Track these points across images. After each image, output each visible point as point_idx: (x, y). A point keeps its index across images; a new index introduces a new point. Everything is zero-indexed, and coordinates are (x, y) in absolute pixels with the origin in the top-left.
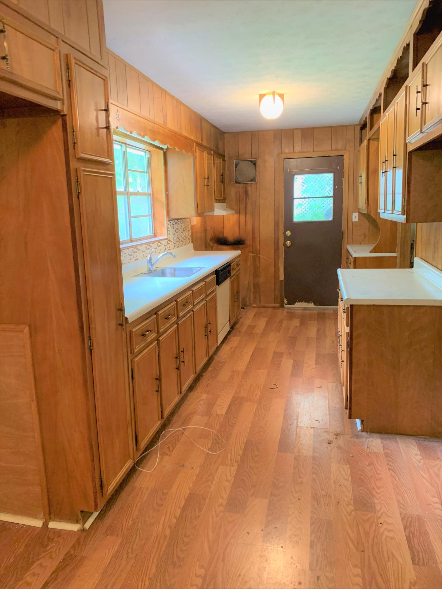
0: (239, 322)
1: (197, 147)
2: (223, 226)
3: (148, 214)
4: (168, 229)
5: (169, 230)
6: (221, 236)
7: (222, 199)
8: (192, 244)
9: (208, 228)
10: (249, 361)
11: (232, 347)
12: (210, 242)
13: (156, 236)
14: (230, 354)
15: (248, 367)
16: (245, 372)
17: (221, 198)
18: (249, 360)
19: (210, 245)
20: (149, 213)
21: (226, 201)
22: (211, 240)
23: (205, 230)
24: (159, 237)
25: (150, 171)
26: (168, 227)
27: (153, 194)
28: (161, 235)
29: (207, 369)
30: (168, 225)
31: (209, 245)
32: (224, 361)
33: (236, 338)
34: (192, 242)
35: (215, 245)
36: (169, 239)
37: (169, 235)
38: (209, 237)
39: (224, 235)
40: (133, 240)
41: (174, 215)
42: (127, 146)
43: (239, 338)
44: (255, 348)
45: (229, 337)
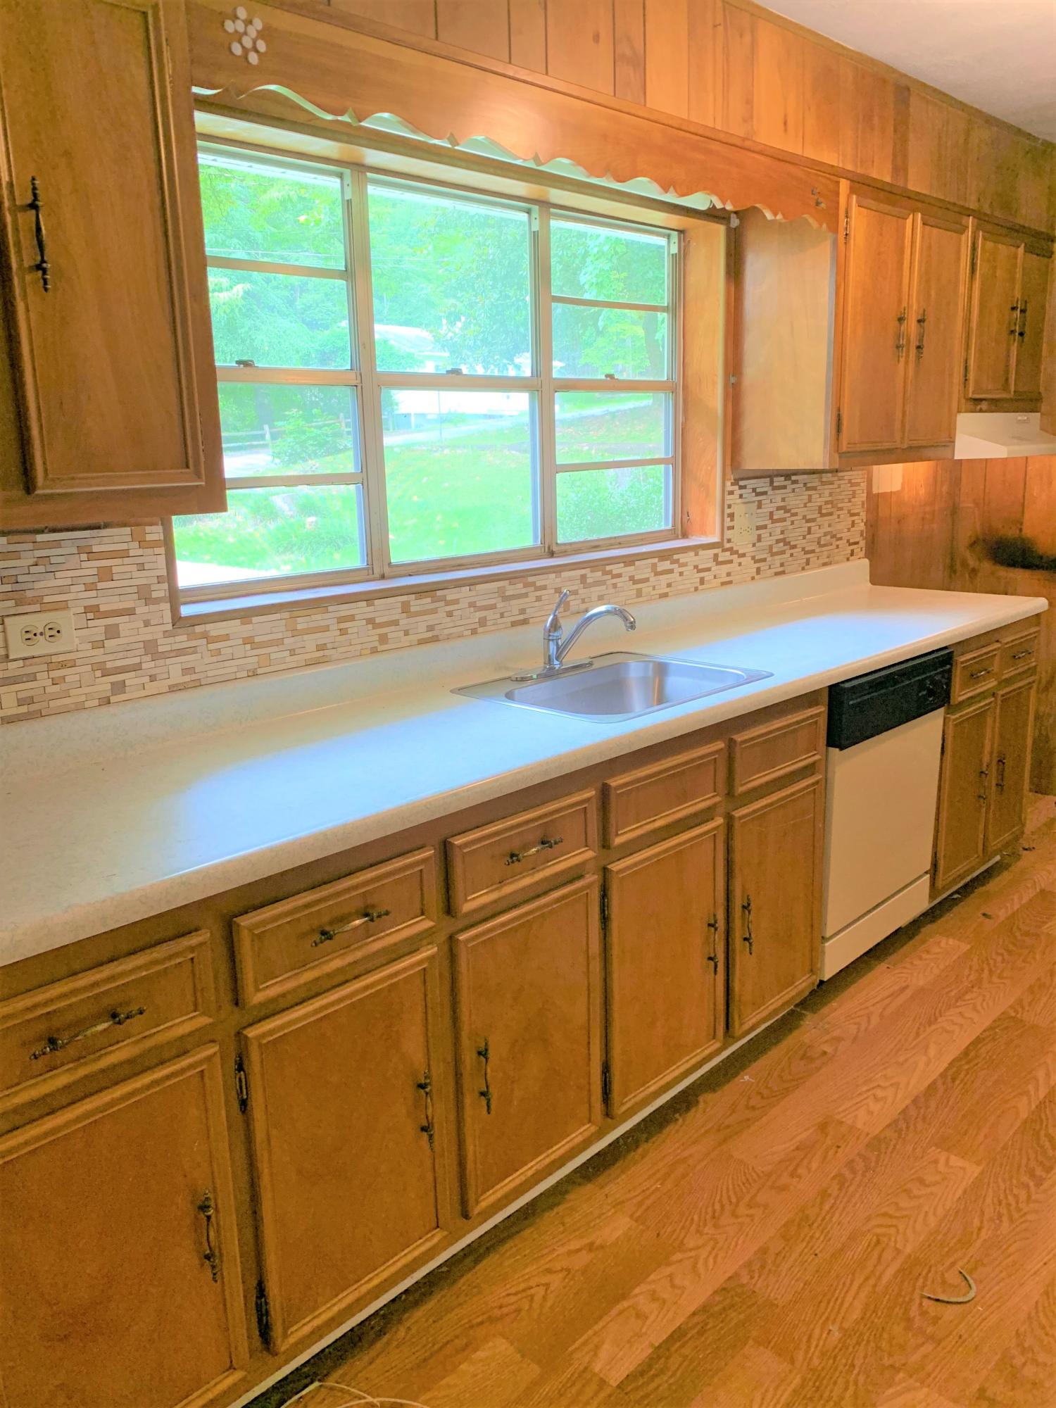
0: (1013, 868)
1: (854, 197)
2: (1020, 496)
3: (663, 456)
4: (728, 511)
5: (732, 516)
6: (1011, 533)
7: (1012, 400)
8: (867, 561)
9: (967, 504)
10: (932, 1087)
11: (907, 987)
12: (968, 554)
13: (685, 535)
14: (875, 1020)
15: (903, 1123)
16: (877, 1143)
17: (1004, 396)
18: (933, 1077)
19: (968, 565)
20: (667, 453)
21: (1044, 407)
22: (972, 545)
23: (954, 510)
24: (694, 537)
25: (680, 305)
26: (727, 503)
27: (685, 387)
28: (703, 533)
29: (736, 1075)
30: (728, 497)
31: (964, 564)
32: (825, 1053)
33: (951, 941)
34: (871, 552)
35: (987, 566)
36: (727, 546)
37: (728, 534)
38: (964, 536)
39: (1021, 530)
40: (555, 549)
41: (752, 462)
42: (552, 210)
43: (965, 947)
44: (1003, 1017)
45: (927, 929)
